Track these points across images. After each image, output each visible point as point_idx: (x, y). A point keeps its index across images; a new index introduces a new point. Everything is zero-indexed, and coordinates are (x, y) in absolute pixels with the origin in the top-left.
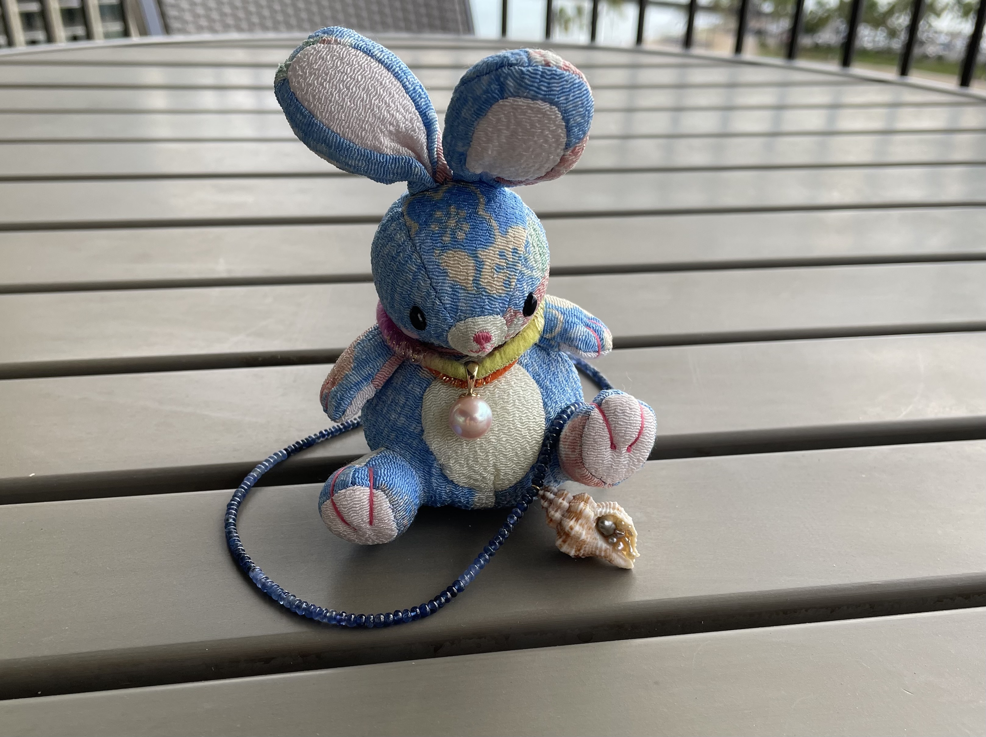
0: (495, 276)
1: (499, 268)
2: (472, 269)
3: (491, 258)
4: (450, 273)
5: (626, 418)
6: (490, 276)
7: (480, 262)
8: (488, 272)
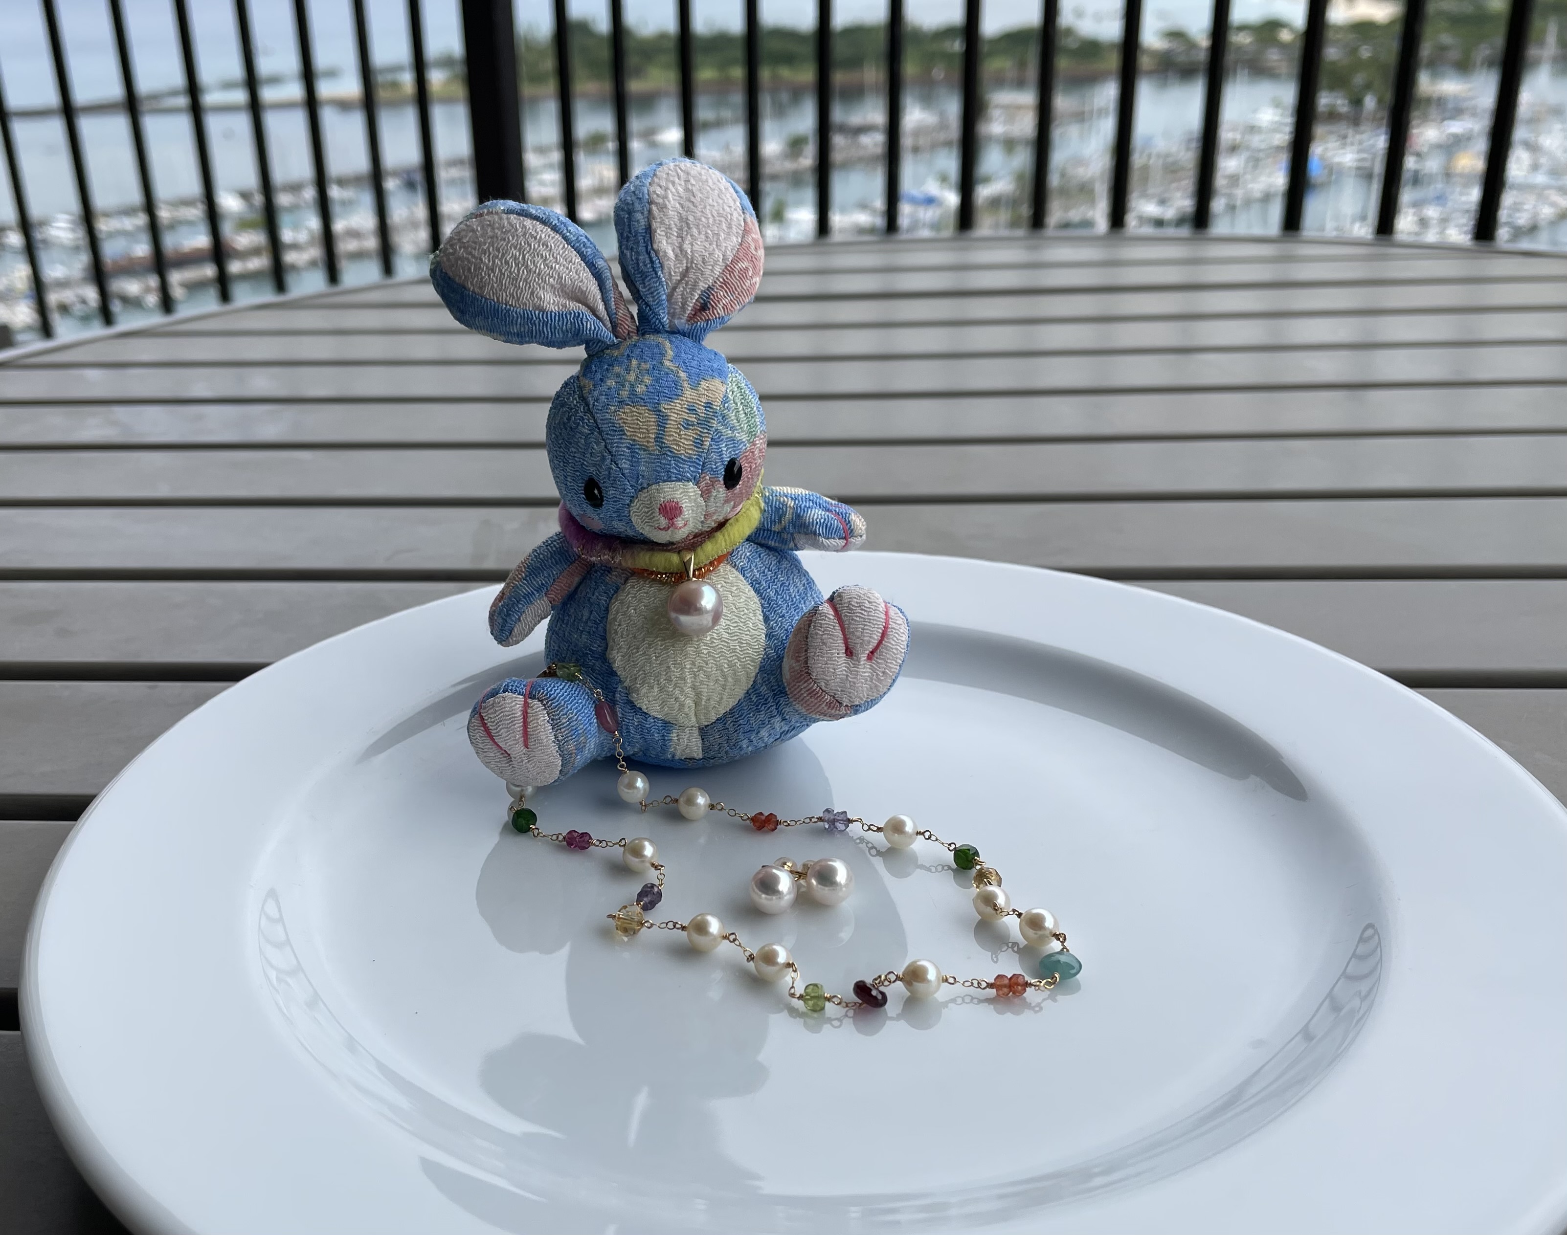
0: (682, 433)
1: (688, 425)
2: (653, 425)
3: (676, 411)
4: (627, 430)
5: (863, 612)
6: (676, 432)
7: (663, 416)
8: (674, 428)
